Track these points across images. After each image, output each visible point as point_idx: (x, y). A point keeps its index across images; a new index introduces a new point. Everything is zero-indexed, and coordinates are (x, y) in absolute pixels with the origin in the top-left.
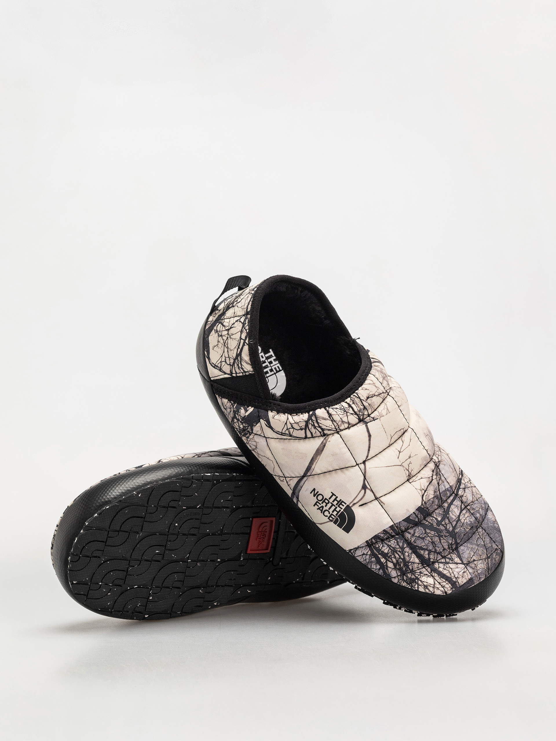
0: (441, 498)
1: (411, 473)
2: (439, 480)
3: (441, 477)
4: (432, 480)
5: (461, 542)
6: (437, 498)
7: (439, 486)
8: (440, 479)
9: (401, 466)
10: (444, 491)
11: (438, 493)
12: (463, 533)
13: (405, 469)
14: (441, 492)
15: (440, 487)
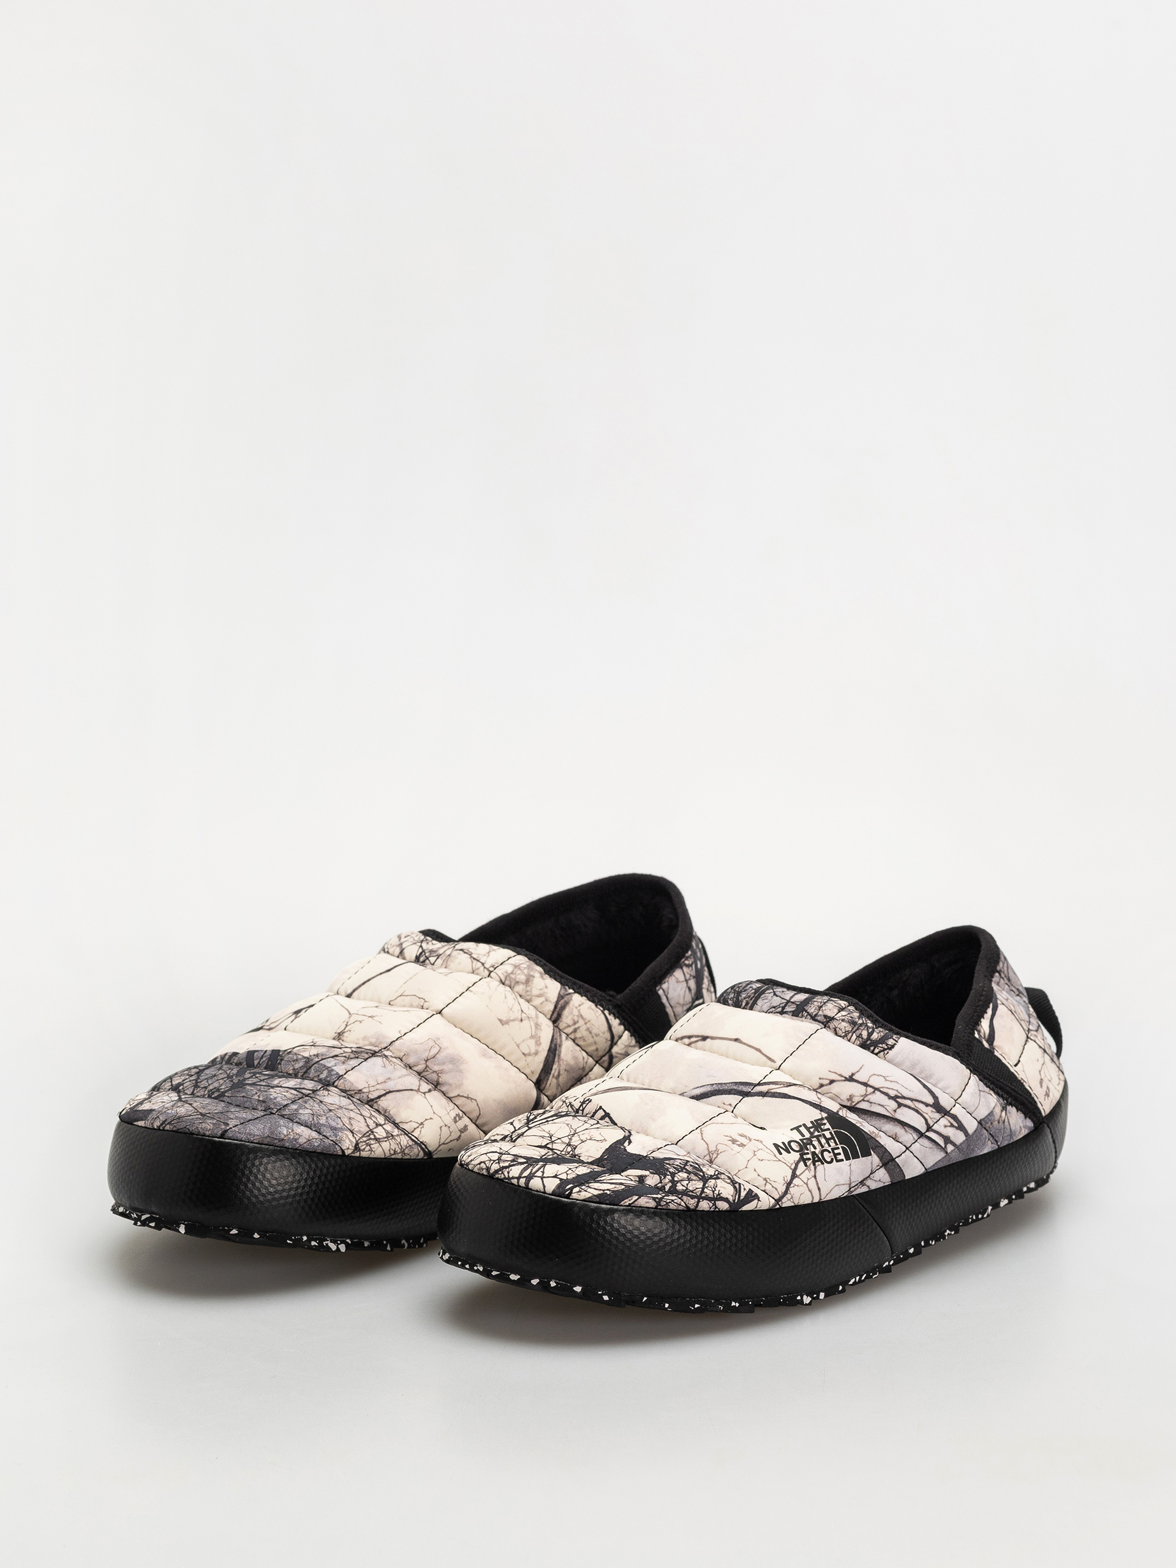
0: (310, 1067)
1: (344, 1032)
2: (345, 1057)
3: (351, 1058)
4: (340, 1048)
5: (228, 1097)
6: (306, 1062)
7: (332, 1057)
8: (349, 1058)
9: (350, 1014)
10: (325, 1066)
11: (317, 1060)
12: (247, 1094)
13: (347, 1020)
14: (321, 1062)
15: (331, 1059)
